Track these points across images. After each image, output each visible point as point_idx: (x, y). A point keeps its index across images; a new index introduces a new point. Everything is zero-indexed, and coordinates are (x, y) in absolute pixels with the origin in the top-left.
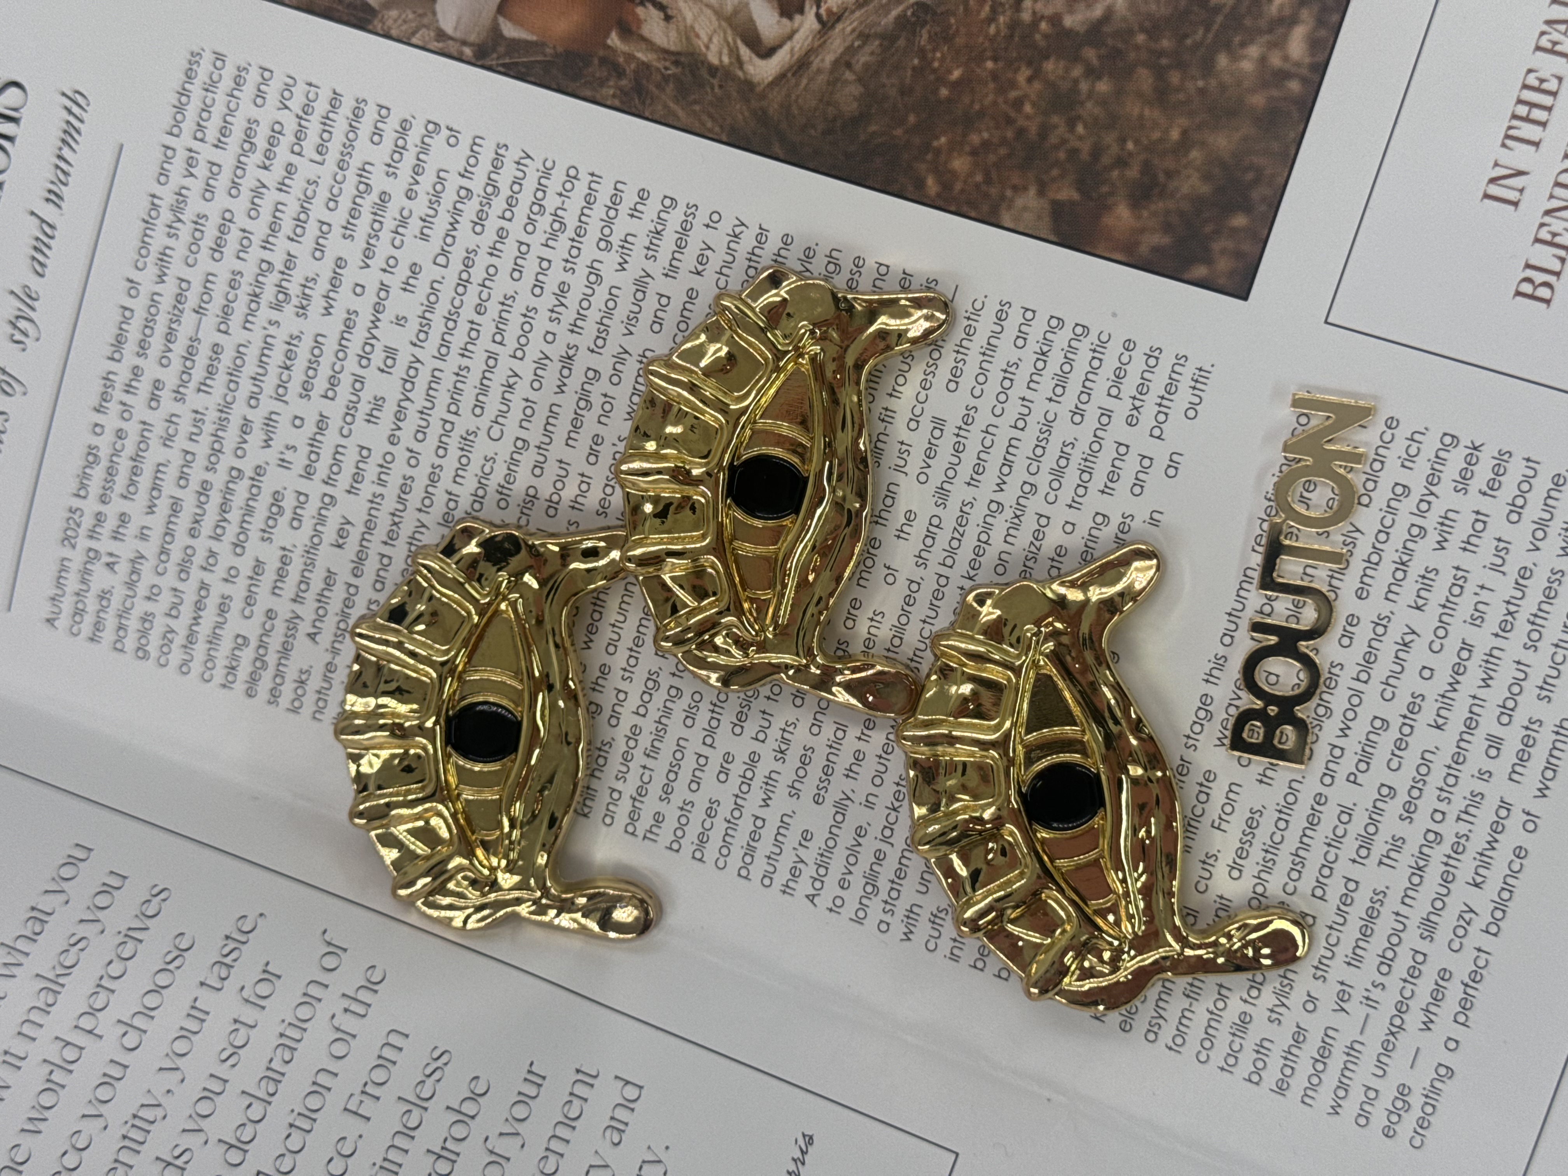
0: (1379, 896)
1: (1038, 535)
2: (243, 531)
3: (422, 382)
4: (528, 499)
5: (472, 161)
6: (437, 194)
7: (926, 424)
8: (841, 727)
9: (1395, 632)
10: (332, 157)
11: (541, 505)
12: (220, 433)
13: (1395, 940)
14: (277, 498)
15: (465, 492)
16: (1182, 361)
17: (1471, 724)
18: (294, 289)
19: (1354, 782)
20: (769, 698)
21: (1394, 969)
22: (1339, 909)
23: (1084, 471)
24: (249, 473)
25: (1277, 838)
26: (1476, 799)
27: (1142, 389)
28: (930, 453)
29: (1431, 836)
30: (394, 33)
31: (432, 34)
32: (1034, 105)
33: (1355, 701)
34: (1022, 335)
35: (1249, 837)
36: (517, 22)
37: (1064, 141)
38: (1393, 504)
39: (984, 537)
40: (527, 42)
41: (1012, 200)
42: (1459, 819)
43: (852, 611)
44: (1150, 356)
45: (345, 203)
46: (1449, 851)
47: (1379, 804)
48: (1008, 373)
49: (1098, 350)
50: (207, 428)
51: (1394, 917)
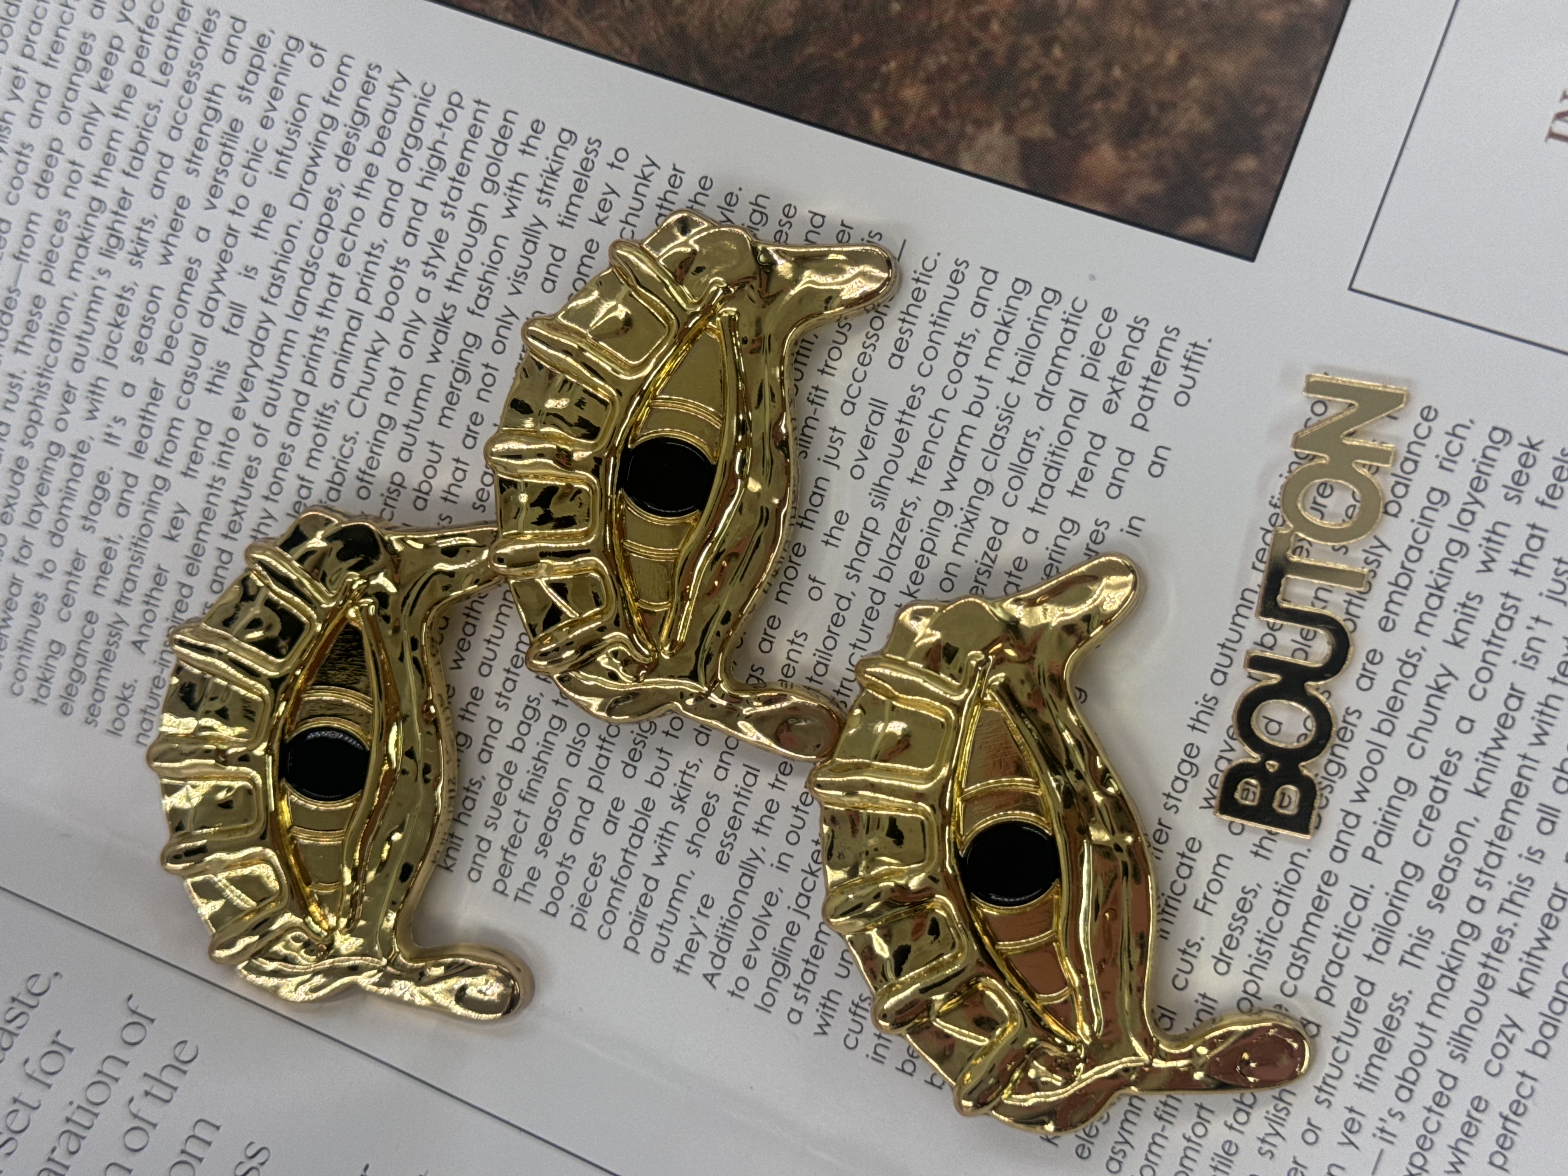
0: (1400, 1002)
1: (993, 543)
2: (62, 517)
3: (272, 345)
4: (394, 487)
5: (339, 84)
6: (296, 123)
7: (864, 408)
8: (752, 772)
9: (1428, 672)
10: (177, 77)
11: (407, 496)
12: (38, 401)
13: (1418, 1058)
14: (101, 479)
15: (320, 478)
16: (1173, 335)
17: (1519, 792)
18: (127, 231)
19: (1372, 859)
20: (667, 733)
21: (1416, 1095)
22: (1349, 1017)
23: (1050, 467)
24: (71, 449)
25: (1275, 926)
26: (1524, 884)
27: (1124, 368)
28: (867, 442)
29: (1467, 930)
32: (1003, 23)
33: (1376, 757)
34: (981, 302)
35: (1240, 923)
37: (1037, 67)
38: (1428, 513)
39: (928, 545)
41: (973, 139)
42: (1502, 909)
43: (769, 631)
44: (1134, 328)
45: (190, 132)
46: (1489, 950)
47: (1402, 887)
48: (962, 347)
49: (1071, 321)
50: (25, 395)
51: (1418, 1029)
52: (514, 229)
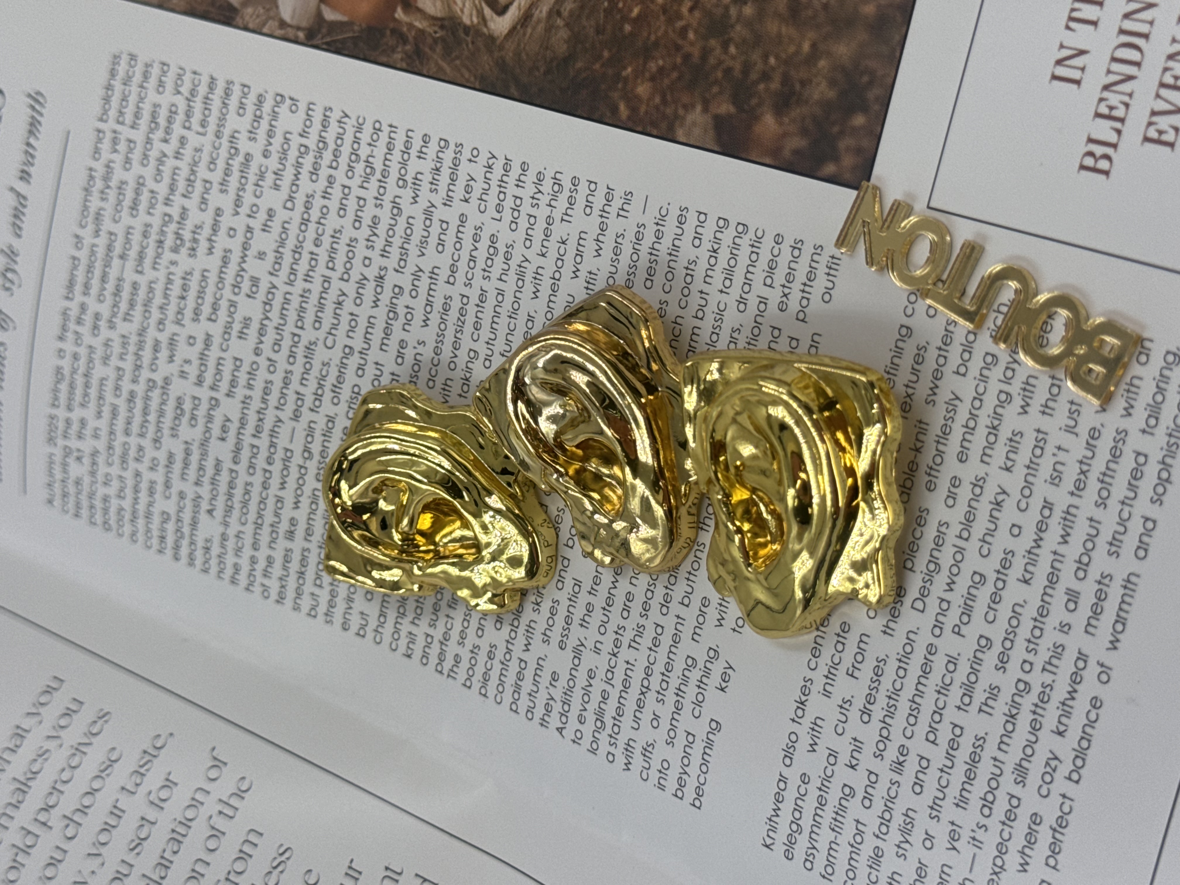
0: (980, 741)
2: (159, 429)
3: (277, 304)
4: (354, 395)
5: (308, 123)
6: (284, 152)
8: (578, 583)
9: (990, 492)
10: (212, 128)
12: (140, 352)
13: (994, 784)
14: (179, 401)
15: (309, 391)
17: (1052, 580)
18: (187, 235)
19: (958, 634)
21: (994, 811)
22: (948, 753)
24: (160, 383)
25: (898, 686)
26: (1058, 650)
27: (790, 278)
29: (1021, 686)
30: (251, 26)
31: (276, 24)
32: (696, 32)
33: (959, 557)
34: (698, 236)
35: (876, 684)
36: (334, 8)
37: (720, 62)
40: (342, 24)
41: (684, 118)
42: (1044, 669)
44: (795, 248)
45: (221, 164)
46: (1036, 701)
47: (979, 655)
48: (689, 270)
49: (755, 245)
50: (132, 349)
51: (992, 762)
52: (417, 211)
